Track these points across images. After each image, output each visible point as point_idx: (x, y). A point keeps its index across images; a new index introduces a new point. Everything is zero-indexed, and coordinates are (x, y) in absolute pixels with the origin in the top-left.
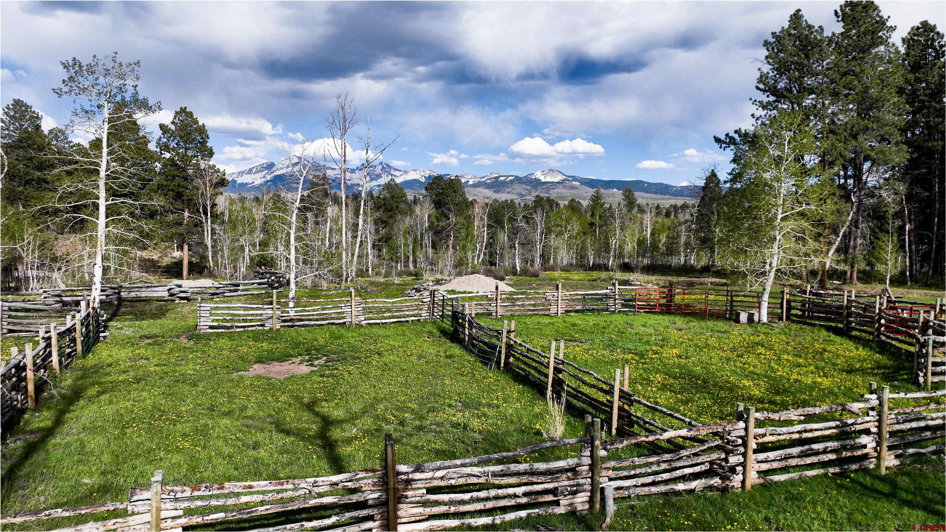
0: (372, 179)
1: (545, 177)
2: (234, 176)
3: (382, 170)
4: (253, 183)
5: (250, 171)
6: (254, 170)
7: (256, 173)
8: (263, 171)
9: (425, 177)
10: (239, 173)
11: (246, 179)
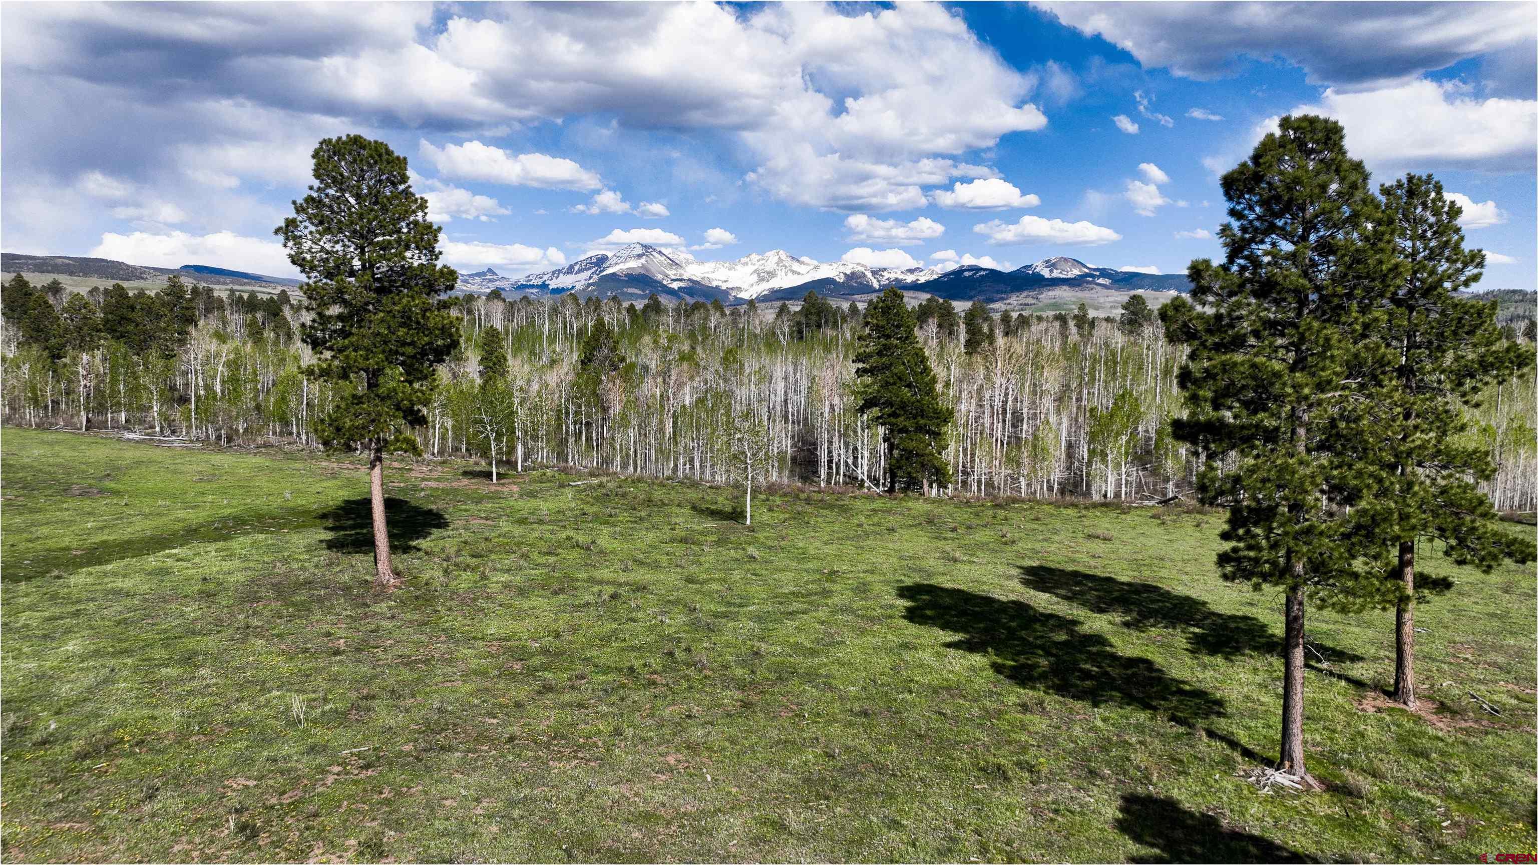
0: (762, 280)
1: (1051, 271)
2: (545, 277)
3: (778, 264)
4: (573, 287)
5: (570, 270)
6: (576, 268)
7: (579, 272)
8: (590, 269)
9: (845, 274)
10: (554, 273)
11: (565, 281)
